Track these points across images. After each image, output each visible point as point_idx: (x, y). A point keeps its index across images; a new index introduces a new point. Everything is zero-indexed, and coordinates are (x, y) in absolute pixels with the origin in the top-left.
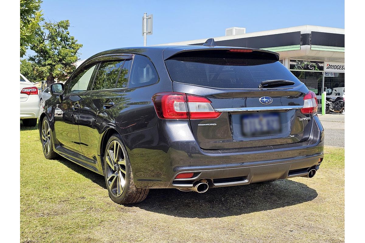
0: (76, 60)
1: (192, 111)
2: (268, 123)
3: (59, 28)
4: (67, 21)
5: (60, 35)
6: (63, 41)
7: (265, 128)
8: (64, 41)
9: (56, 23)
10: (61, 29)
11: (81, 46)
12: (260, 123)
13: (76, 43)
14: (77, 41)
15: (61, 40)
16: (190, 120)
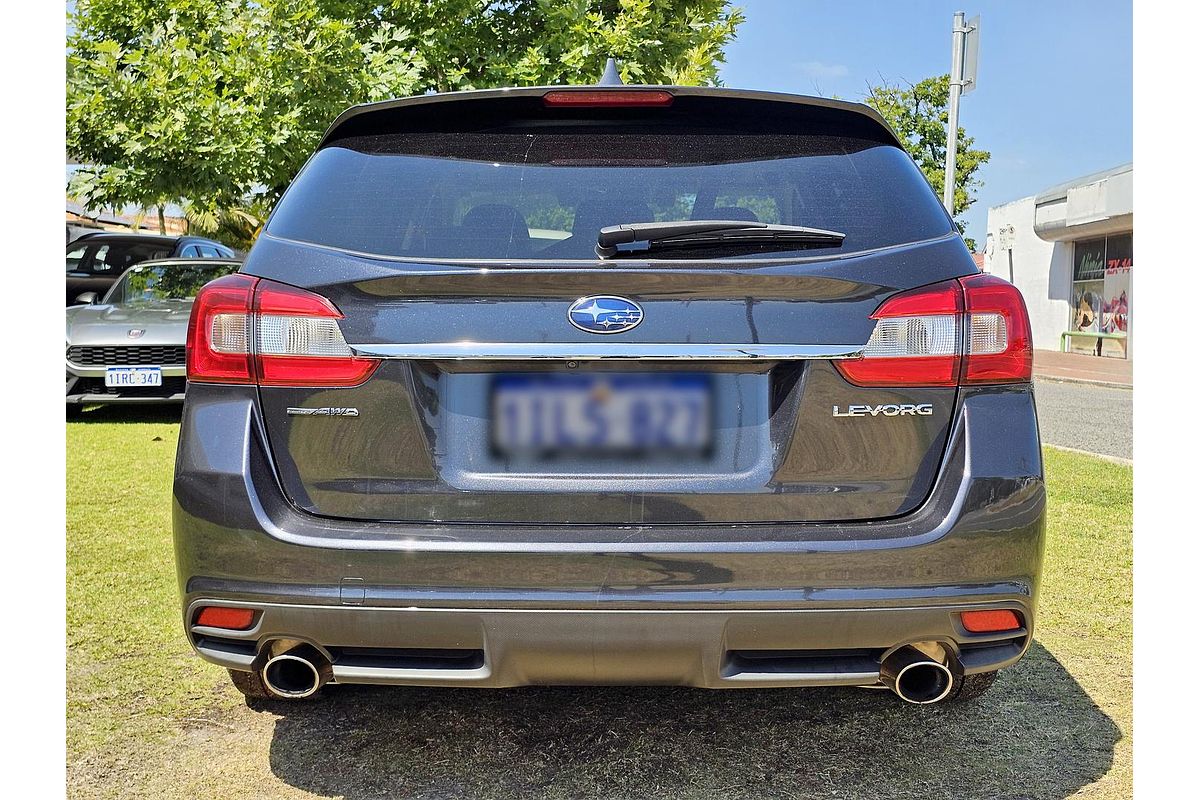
0: (963, 205)
1: (268, 348)
2: (640, 416)
3: (917, 104)
4: (946, 79)
5: (920, 124)
6: (928, 145)
7: (620, 434)
8: (931, 145)
9: (906, 89)
10: (924, 107)
11: (986, 157)
12: (592, 411)
13: (968, 149)
14: (972, 141)
15: (923, 143)
16: (258, 386)
